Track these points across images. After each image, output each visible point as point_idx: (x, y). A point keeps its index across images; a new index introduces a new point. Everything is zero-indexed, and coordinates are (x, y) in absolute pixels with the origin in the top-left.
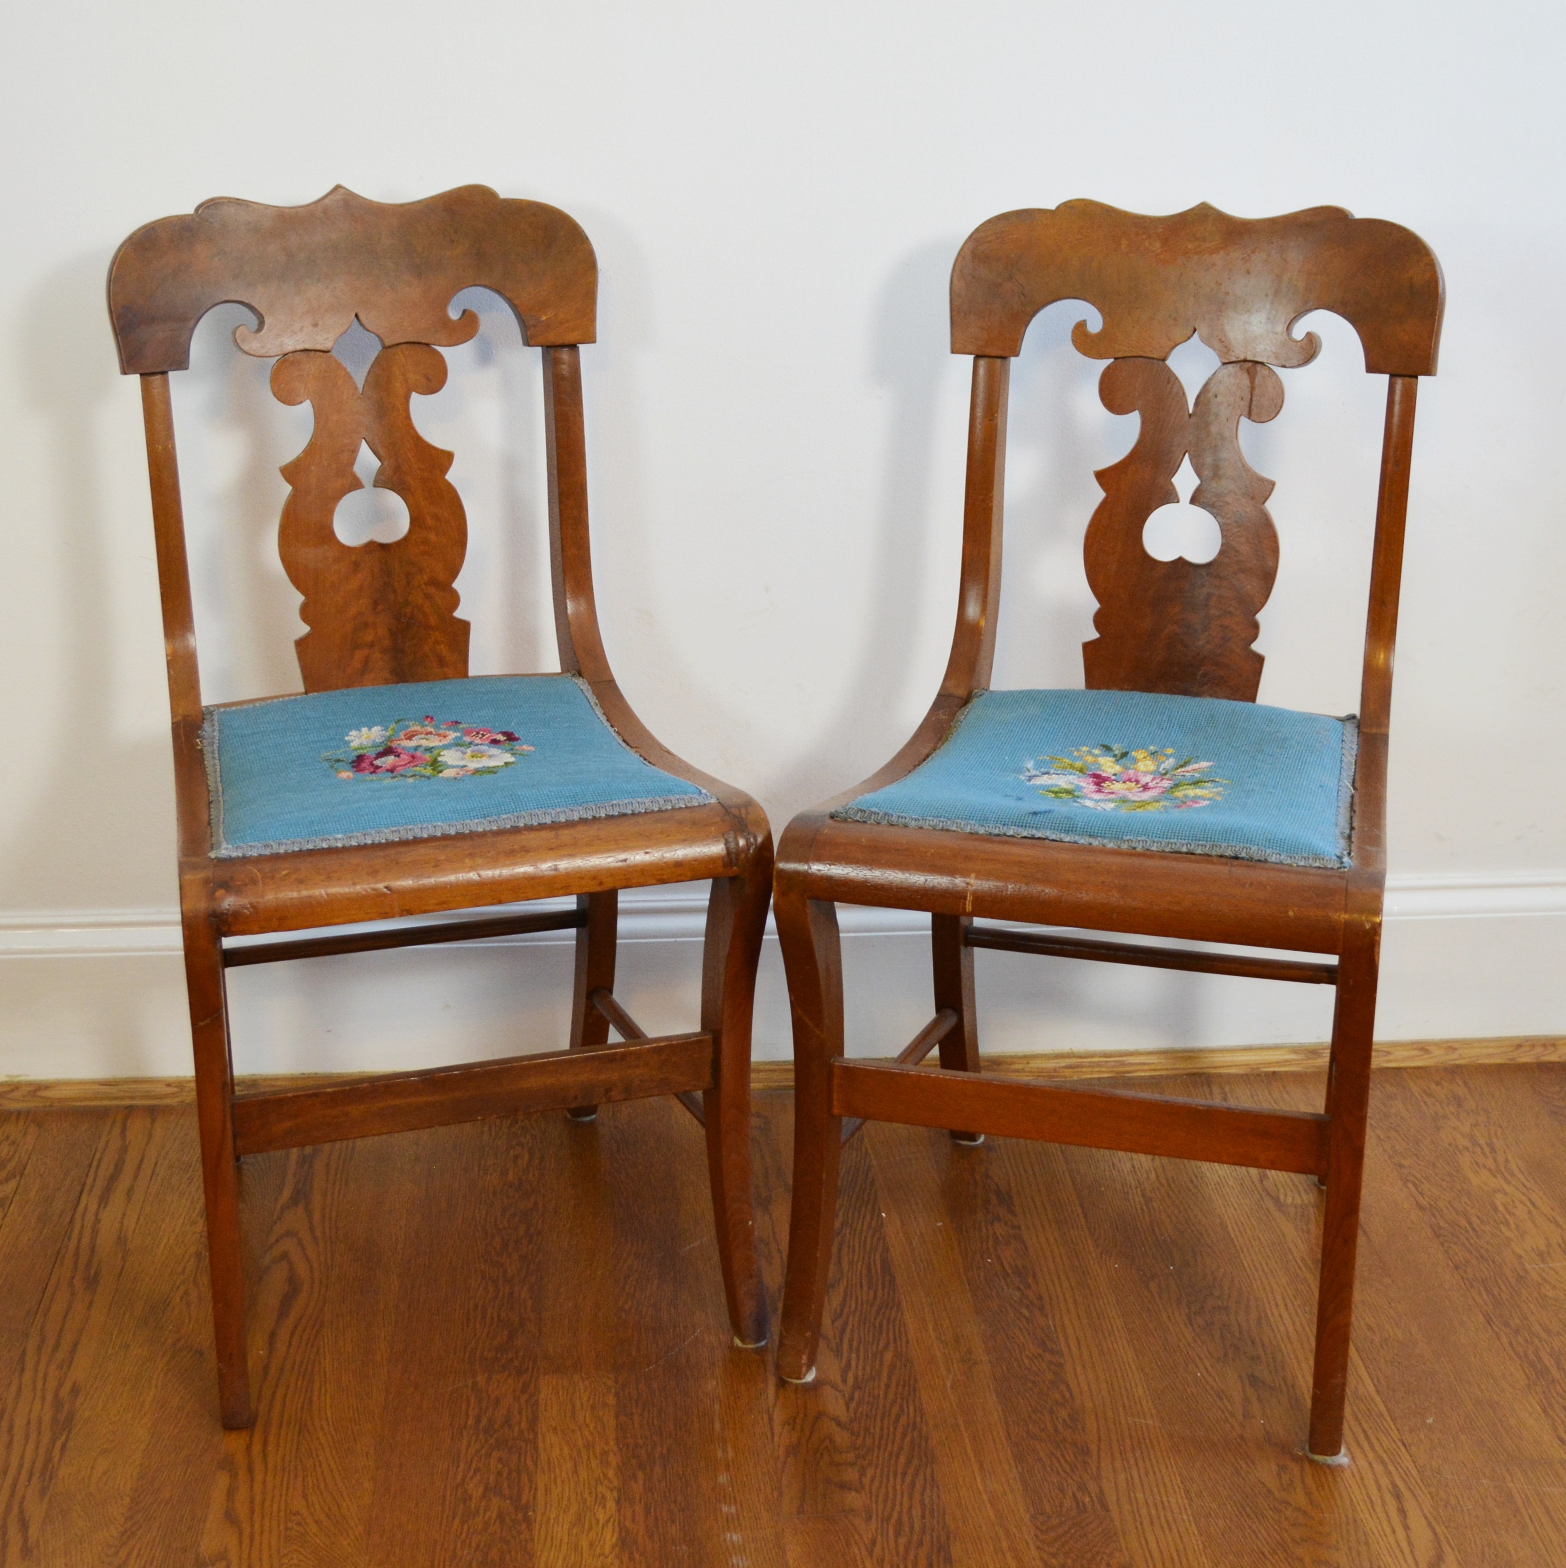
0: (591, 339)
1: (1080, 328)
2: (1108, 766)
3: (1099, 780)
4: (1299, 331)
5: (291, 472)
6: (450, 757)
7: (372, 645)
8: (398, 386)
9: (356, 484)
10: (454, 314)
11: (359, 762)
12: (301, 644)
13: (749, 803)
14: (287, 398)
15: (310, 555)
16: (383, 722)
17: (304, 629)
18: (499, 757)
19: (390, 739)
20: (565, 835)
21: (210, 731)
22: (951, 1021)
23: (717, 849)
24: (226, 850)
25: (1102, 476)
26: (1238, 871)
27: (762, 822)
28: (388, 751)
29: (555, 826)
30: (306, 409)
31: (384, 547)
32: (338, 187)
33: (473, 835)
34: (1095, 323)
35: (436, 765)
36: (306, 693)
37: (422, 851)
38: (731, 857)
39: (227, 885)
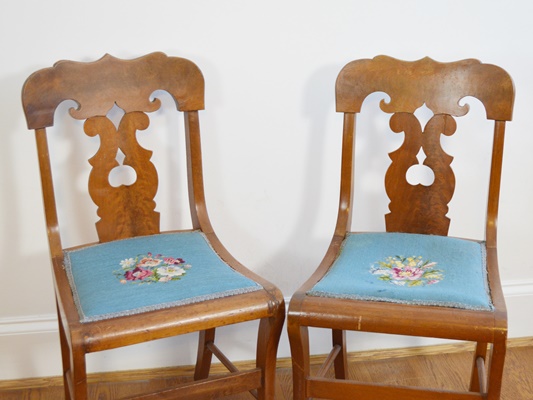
0: (202, 108)
1: (382, 102)
2: (400, 265)
3: (397, 271)
4: (462, 103)
5: (92, 161)
6: (161, 271)
7: (124, 223)
8: (131, 128)
9: (117, 164)
10: (151, 100)
11: (127, 274)
12: (97, 224)
13: (275, 289)
14: (90, 133)
15: (100, 191)
16: (133, 256)
17: (99, 219)
18: (179, 271)
19: (136, 264)
20: (210, 305)
21: (67, 262)
22: (339, 349)
23: (264, 306)
24: (86, 319)
25: (391, 155)
26: (455, 312)
27: (281, 296)
28: (137, 270)
29: (206, 302)
30: (97, 137)
31: (127, 187)
32: (106, 55)
33: (176, 307)
34: (388, 100)
35: (156, 275)
36: (100, 242)
37: (159, 315)
38: (270, 310)
39: (88, 334)
